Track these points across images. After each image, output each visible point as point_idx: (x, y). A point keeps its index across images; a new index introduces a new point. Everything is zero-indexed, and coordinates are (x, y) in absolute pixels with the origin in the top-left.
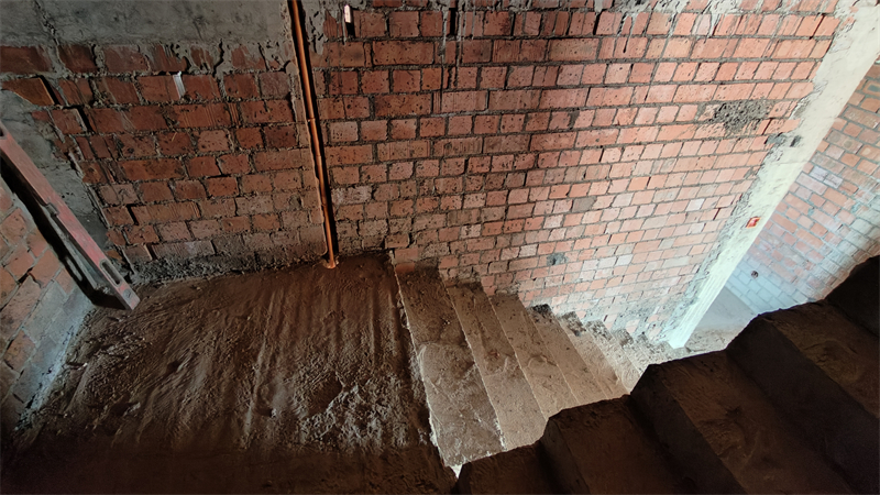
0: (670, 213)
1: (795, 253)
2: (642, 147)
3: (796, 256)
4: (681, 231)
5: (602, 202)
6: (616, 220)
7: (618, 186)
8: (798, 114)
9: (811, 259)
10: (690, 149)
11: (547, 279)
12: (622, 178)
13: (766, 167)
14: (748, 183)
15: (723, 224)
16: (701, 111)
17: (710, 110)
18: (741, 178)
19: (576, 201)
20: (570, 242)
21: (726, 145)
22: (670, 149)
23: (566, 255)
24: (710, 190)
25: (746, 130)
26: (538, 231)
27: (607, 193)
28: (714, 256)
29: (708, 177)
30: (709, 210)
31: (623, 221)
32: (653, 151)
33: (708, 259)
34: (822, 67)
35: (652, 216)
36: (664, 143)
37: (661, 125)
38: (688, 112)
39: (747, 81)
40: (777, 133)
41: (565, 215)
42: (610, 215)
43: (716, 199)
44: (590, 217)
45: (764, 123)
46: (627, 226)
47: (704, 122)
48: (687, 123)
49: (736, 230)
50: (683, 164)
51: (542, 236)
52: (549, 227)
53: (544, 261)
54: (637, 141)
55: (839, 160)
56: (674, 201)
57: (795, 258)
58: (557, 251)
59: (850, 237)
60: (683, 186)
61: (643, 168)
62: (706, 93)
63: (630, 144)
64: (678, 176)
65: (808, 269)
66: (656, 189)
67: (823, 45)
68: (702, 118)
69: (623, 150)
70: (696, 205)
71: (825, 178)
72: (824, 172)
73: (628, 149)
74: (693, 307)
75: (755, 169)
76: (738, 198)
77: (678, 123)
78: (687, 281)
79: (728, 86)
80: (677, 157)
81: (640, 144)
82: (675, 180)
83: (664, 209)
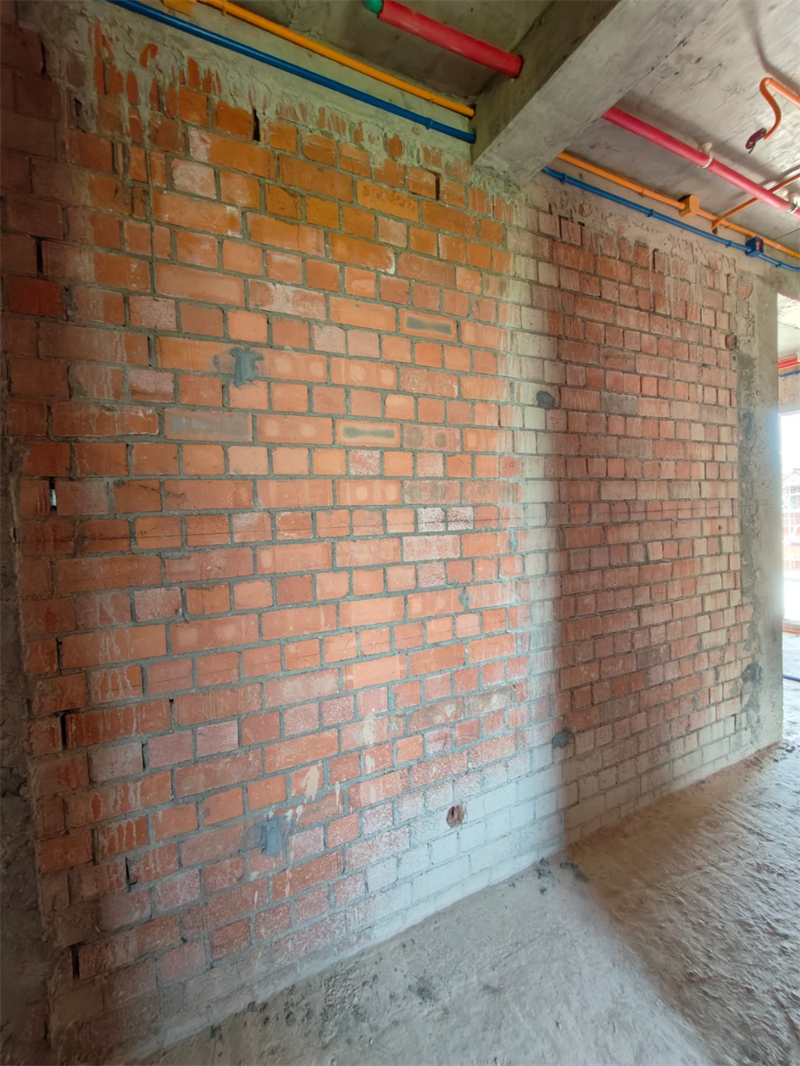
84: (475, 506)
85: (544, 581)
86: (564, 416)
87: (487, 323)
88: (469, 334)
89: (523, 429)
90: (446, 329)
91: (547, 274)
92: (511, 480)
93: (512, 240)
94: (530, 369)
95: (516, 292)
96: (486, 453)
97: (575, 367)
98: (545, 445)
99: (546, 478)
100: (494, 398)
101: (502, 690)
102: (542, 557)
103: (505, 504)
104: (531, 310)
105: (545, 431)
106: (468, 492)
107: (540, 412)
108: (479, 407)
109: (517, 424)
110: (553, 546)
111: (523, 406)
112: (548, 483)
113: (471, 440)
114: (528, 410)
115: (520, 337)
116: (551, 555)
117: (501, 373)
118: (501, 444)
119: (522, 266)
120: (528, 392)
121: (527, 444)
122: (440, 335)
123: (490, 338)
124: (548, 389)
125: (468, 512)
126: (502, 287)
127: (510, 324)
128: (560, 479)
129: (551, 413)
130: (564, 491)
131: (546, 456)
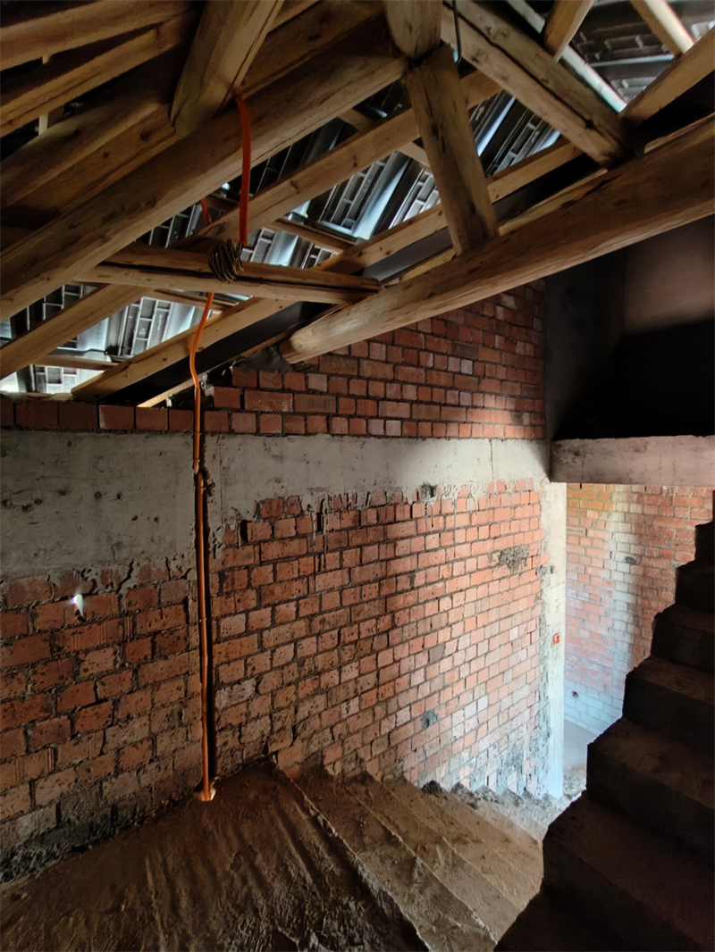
0: (500, 646)
1: (592, 663)
2: (463, 593)
3: (594, 666)
4: (513, 661)
5: (450, 647)
6: (464, 662)
7: (457, 629)
8: (544, 550)
9: (606, 665)
10: (494, 588)
11: (427, 747)
12: (458, 622)
13: (545, 591)
14: (539, 608)
15: (538, 646)
16: (491, 559)
17: (495, 556)
18: (534, 604)
19: (431, 651)
20: (436, 696)
21: (514, 580)
22: (482, 591)
23: (436, 712)
24: (518, 619)
25: (521, 567)
26: (407, 690)
27: (452, 639)
28: (544, 679)
29: (513, 609)
30: (524, 636)
31: (470, 662)
32: (472, 595)
33: (542, 684)
34: (543, 520)
35: (489, 652)
36: (477, 586)
37: (471, 573)
38: (483, 561)
39: (508, 535)
40: (539, 566)
41: (425, 667)
42: (459, 657)
43: (525, 625)
44: (445, 665)
45: (529, 560)
46: (475, 666)
47: (495, 567)
48: (485, 569)
49: (549, 649)
50: (494, 601)
51: (412, 696)
52: (416, 684)
53: (419, 723)
54: (459, 589)
55: (578, 581)
56: (499, 634)
57: (595, 667)
58: (427, 710)
59: (619, 636)
60: (500, 619)
61: (469, 610)
62: (489, 546)
63: (456, 592)
64: (494, 611)
65: (608, 674)
66: (484, 626)
67: (537, 507)
68: (493, 564)
69: (452, 598)
70: (514, 633)
71: (577, 595)
72: (574, 591)
73: (455, 596)
74: (551, 740)
75: (539, 595)
76: (538, 622)
77: (480, 570)
78: (536, 712)
79: (500, 539)
80: (488, 596)
81: (461, 591)
82: (493, 615)
83: (495, 642)
84: (590, 594)
85: (624, 634)
86: (642, 569)
87: (600, 530)
88: (591, 533)
89: (616, 570)
90: (582, 532)
91: (635, 508)
92: (608, 589)
93: (615, 497)
94: (621, 547)
95: (616, 517)
96: (596, 576)
97: (651, 549)
98: (629, 579)
99: (629, 592)
100: (601, 557)
101: (598, 665)
102: (624, 624)
103: (605, 597)
104: (625, 524)
105: (630, 573)
106: (587, 588)
107: (628, 565)
108: (594, 559)
109: (613, 568)
110: (631, 621)
111: (617, 562)
112: (629, 595)
113: (590, 571)
114: (619, 564)
115: (616, 535)
116: (629, 626)
117: (606, 548)
118: (604, 574)
119: (622, 507)
120: (621, 557)
121: (618, 577)
122: (579, 534)
123: (601, 535)
124: (633, 556)
125: (587, 595)
126: (609, 516)
127: (612, 529)
128: (637, 595)
129: (633, 566)
130: (640, 601)
131: (629, 584)
